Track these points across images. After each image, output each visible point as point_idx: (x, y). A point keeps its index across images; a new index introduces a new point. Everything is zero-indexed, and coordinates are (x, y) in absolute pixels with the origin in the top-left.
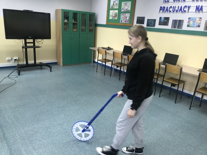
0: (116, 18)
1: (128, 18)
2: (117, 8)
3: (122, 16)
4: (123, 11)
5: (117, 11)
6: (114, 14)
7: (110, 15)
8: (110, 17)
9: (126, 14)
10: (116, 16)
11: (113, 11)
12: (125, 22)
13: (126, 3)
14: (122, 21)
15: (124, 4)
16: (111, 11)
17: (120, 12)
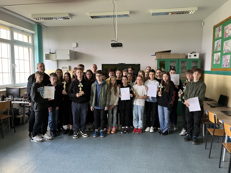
0: (219, 63)
1: (228, 61)
2: (220, 50)
3: (224, 59)
4: (224, 53)
5: (219, 54)
6: (217, 57)
7: (214, 59)
8: (214, 61)
9: (227, 56)
10: (219, 59)
11: (217, 54)
12: (226, 66)
13: (227, 42)
14: (223, 65)
15: (225, 44)
16: (215, 54)
17: (222, 54)
